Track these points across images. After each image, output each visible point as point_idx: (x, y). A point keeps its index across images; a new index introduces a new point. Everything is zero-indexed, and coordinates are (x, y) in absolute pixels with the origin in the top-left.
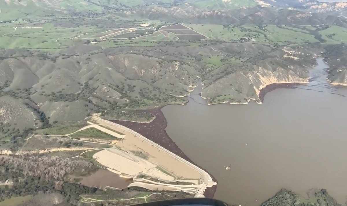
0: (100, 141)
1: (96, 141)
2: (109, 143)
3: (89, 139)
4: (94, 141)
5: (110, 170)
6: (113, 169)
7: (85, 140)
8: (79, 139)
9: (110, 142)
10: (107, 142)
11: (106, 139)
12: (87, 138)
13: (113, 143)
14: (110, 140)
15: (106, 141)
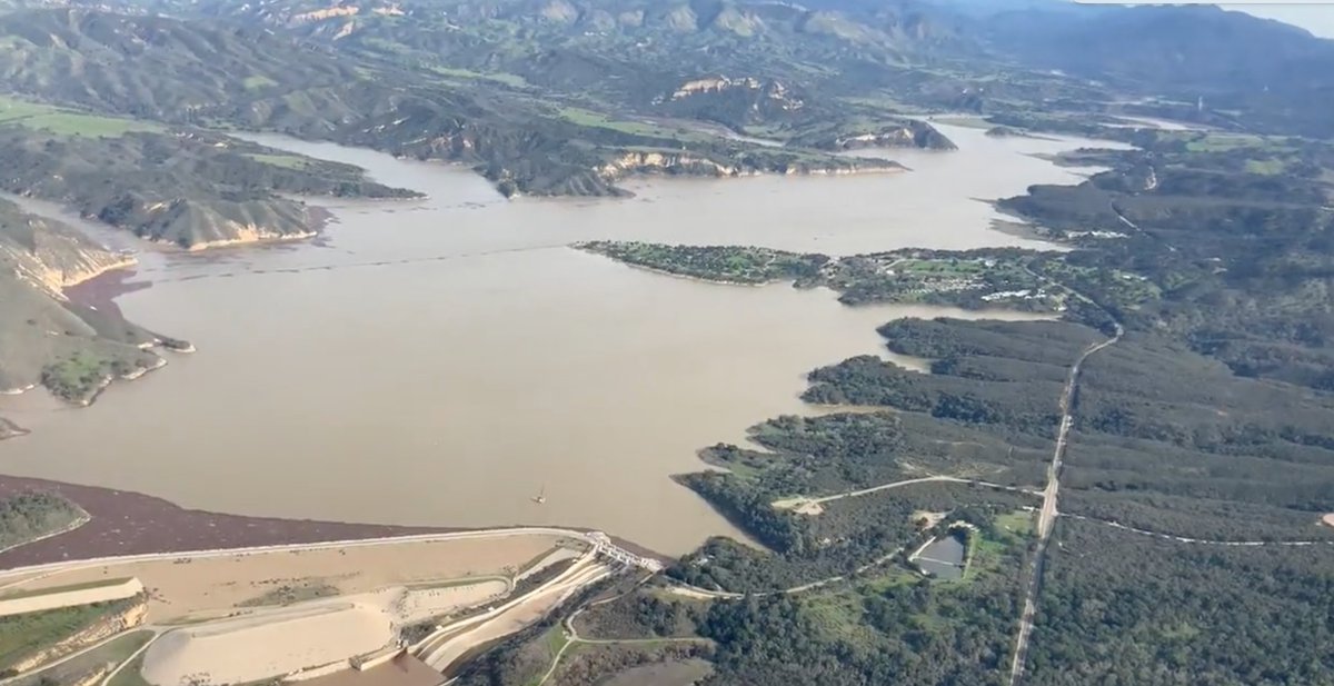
0: (90, 640)
1: (76, 648)
2: (121, 631)
3: (49, 654)
4: (70, 650)
5: (301, 677)
6: (305, 669)
7: (38, 666)
8: (15, 673)
9: (119, 627)
10: (110, 632)
11: (99, 624)
12: (36, 655)
13: (131, 621)
14: (114, 620)
15: (105, 630)
